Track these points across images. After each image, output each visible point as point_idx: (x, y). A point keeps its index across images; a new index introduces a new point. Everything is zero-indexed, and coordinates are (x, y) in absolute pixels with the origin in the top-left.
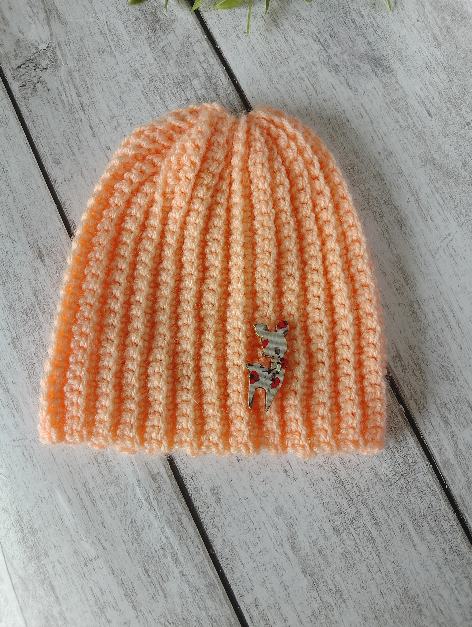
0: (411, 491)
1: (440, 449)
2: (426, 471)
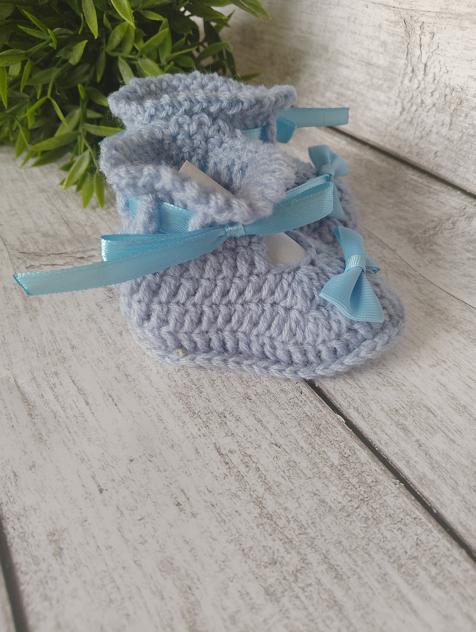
0: (382, 522)
1: (408, 462)
2: (396, 492)
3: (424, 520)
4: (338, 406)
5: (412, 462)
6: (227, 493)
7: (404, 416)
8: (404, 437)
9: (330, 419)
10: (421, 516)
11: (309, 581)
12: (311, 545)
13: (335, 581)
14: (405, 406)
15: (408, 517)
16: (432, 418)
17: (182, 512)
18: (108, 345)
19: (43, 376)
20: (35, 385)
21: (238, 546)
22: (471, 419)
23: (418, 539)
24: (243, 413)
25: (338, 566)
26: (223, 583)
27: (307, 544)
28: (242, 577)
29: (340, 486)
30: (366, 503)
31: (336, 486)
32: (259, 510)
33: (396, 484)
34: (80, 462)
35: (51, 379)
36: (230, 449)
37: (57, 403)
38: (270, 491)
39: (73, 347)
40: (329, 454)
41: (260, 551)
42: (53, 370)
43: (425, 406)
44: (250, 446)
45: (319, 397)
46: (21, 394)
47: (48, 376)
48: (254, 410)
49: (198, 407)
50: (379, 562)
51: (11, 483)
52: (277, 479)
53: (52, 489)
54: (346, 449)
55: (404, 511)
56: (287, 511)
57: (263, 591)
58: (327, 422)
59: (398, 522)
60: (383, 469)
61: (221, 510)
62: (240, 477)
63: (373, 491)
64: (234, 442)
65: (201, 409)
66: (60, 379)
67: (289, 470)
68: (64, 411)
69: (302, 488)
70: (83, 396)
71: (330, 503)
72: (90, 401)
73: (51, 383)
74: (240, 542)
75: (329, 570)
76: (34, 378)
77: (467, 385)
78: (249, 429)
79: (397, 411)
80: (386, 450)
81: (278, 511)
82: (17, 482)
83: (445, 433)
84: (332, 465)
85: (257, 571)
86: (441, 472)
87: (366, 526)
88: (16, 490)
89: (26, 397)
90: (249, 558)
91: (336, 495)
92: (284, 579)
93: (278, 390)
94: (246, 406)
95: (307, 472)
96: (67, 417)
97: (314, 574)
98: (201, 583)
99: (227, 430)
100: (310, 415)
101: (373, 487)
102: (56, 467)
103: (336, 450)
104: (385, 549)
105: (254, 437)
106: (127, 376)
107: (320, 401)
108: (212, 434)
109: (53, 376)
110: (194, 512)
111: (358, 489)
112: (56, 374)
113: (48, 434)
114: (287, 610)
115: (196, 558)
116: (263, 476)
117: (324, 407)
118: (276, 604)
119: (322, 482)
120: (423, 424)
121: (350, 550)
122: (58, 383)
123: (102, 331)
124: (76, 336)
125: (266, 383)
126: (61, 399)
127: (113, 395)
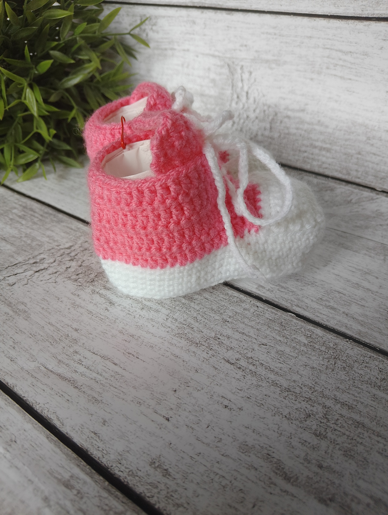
3: (375, 356)
4: (285, 307)
5: (349, 326)
6: (252, 386)
7: (327, 301)
8: (335, 313)
9: (285, 317)
10: (373, 355)
11: (336, 418)
12: (324, 396)
13: (350, 411)
14: (324, 295)
15: (366, 358)
16: (344, 296)
17: (232, 411)
18: (103, 320)
19: (67, 357)
20: (64, 366)
21: (281, 415)
22: (365, 289)
23: (379, 368)
24: (228, 332)
25: (346, 401)
26: (287, 442)
27: (320, 397)
28: (296, 433)
29: (317, 355)
30: (338, 359)
31: (315, 356)
32: (279, 388)
33: (348, 342)
34: (138, 405)
35: (75, 357)
36: (236, 359)
37: (91, 372)
38: (278, 374)
39: (76, 330)
40: (298, 338)
41: (296, 413)
42: (72, 350)
43: (335, 291)
44: (247, 352)
45: (270, 306)
46: (58, 375)
47: (70, 356)
48: (235, 327)
49: (197, 339)
50: (367, 390)
51: (96, 440)
52: (277, 365)
53: (131, 432)
54: (306, 332)
55: (361, 355)
56: (296, 382)
57: (314, 435)
58: (285, 320)
59: (362, 363)
60: (335, 335)
61: (256, 399)
62: (254, 374)
63: (338, 351)
64: (236, 353)
65: (199, 339)
66: (81, 355)
67: (281, 357)
68: (101, 375)
69: (295, 365)
70: (109, 360)
71: (317, 367)
72: (116, 361)
73: (76, 360)
74: (281, 413)
75: (343, 406)
76: (60, 361)
77: (351, 271)
78: (240, 341)
79: (321, 299)
80: (329, 324)
81: (290, 384)
82: (100, 438)
83: (356, 303)
84: (305, 345)
85: (302, 425)
86: (367, 326)
87: (346, 372)
88: (103, 444)
89: (63, 376)
90: (292, 420)
91: (318, 361)
92: (321, 423)
93: (242, 310)
94: (228, 327)
95: (292, 354)
96: (107, 379)
97: (336, 412)
98: (274, 448)
99: (226, 346)
100: (272, 319)
101: (336, 348)
102: (123, 415)
103: (301, 334)
104: (365, 381)
105: (246, 345)
106: (132, 336)
107: (272, 308)
108: (218, 353)
109: (75, 355)
110: (240, 407)
111: (329, 353)
112: (76, 352)
113: (100, 395)
114: (334, 440)
115: (260, 434)
116: (268, 367)
117: (277, 311)
118: (326, 440)
119: (305, 357)
120: (341, 302)
121: (347, 389)
122: (82, 359)
123: (91, 312)
124: (73, 321)
125: (231, 308)
126: (93, 368)
127: (130, 352)
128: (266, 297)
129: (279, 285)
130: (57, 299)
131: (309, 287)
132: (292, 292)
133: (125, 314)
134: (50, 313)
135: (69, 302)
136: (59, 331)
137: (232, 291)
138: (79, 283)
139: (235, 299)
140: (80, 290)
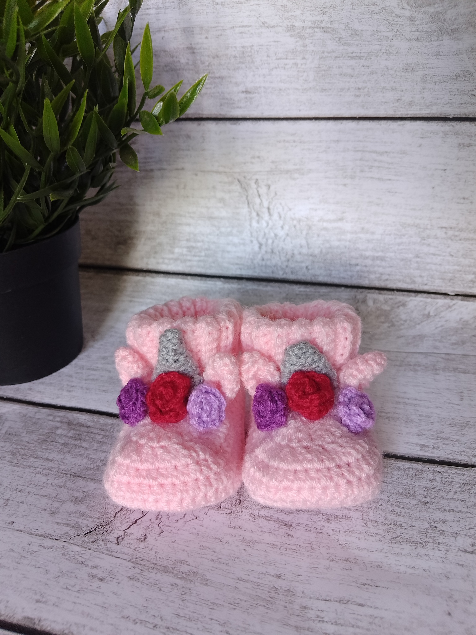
4: (465, 462)
18: (297, 551)
19: (299, 618)
24: (438, 515)
35: (309, 615)
36: (470, 545)
37: (343, 627)
39: (279, 577)
42: (298, 607)
45: (450, 467)
47: (302, 615)
48: (440, 507)
49: (416, 537)
64: (465, 538)
65: (418, 536)
66: (313, 608)
68: (358, 627)
70: (349, 602)
72: (359, 601)
73: (314, 619)
78: (457, 521)
93: (428, 482)
94: (434, 509)
96: (368, 630)
99: (450, 534)
100: (464, 482)
105: (467, 524)
106: (347, 560)
107: (455, 468)
108: (448, 545)
109: (306, 611)
112: (305, 608)
117: (461, 470)
122: (319, 613)
123: (274, 545)
124: (265, 566)
125: (417, 484)
126: (342, 622)
127: (364, 582)
128: (438, 457)
129: (438, 437)
130: (217, 541)
131: (467, 429)
132: (457, 441)
133: (315, 534)
134: (227, 564)
135: (237, 540)
136: (259, 585)
137: (401, 463)
138: (226, 510)
139: (411, 472)
140: (235, 520)
